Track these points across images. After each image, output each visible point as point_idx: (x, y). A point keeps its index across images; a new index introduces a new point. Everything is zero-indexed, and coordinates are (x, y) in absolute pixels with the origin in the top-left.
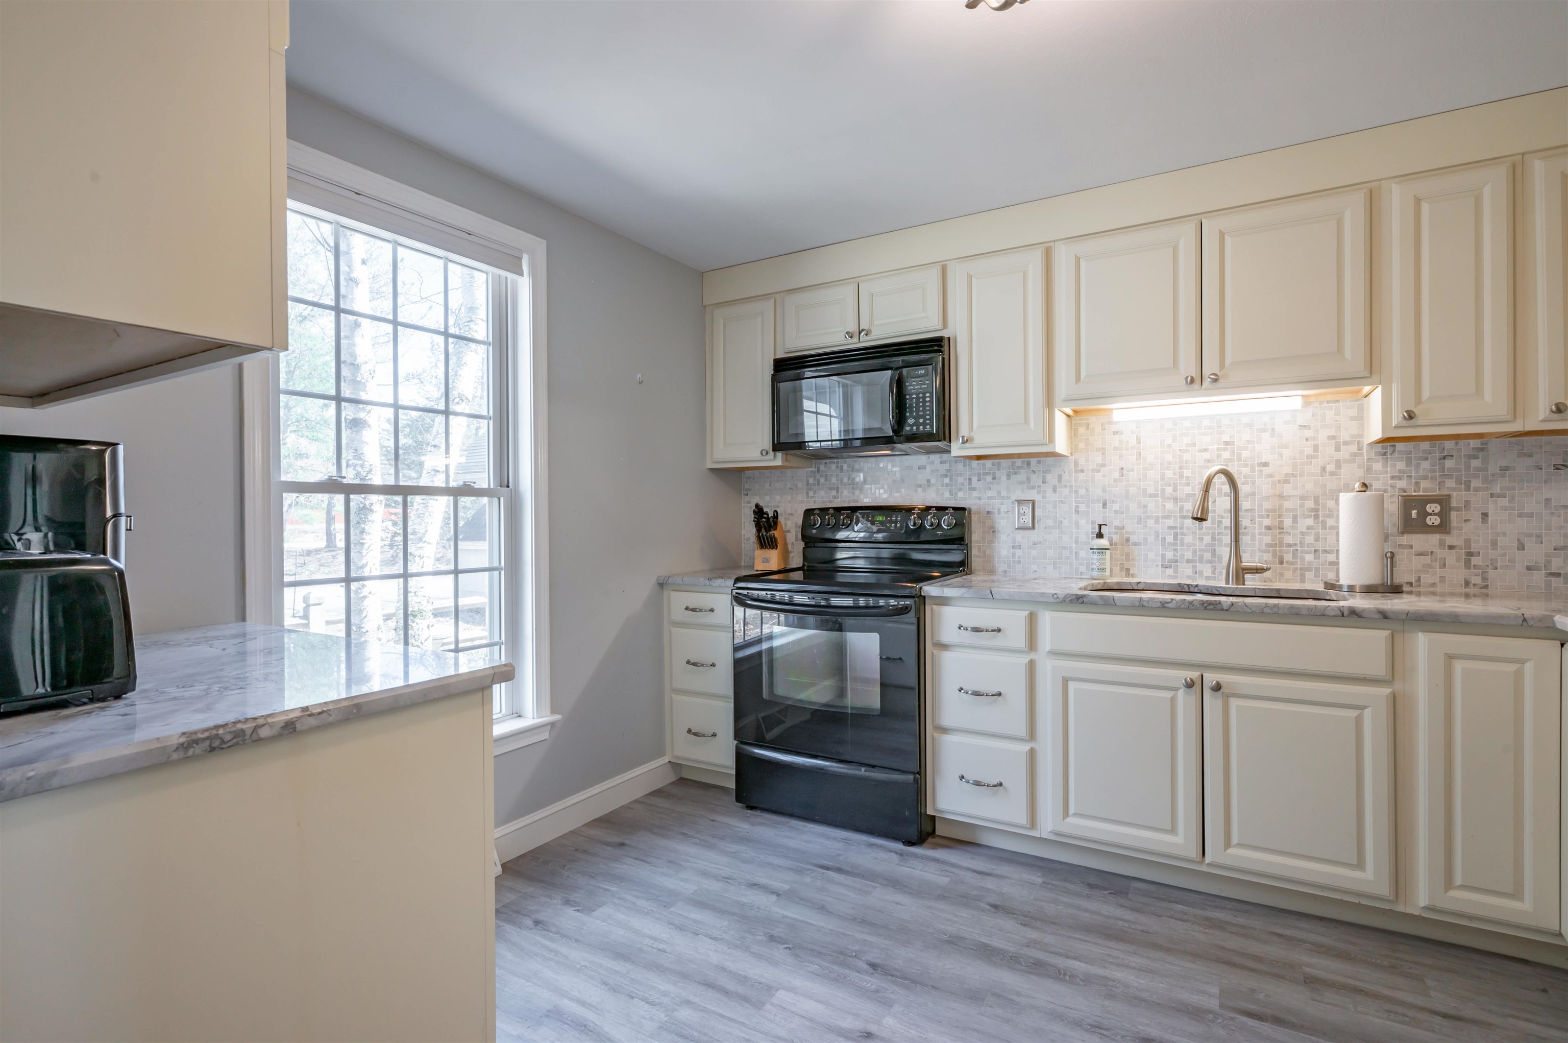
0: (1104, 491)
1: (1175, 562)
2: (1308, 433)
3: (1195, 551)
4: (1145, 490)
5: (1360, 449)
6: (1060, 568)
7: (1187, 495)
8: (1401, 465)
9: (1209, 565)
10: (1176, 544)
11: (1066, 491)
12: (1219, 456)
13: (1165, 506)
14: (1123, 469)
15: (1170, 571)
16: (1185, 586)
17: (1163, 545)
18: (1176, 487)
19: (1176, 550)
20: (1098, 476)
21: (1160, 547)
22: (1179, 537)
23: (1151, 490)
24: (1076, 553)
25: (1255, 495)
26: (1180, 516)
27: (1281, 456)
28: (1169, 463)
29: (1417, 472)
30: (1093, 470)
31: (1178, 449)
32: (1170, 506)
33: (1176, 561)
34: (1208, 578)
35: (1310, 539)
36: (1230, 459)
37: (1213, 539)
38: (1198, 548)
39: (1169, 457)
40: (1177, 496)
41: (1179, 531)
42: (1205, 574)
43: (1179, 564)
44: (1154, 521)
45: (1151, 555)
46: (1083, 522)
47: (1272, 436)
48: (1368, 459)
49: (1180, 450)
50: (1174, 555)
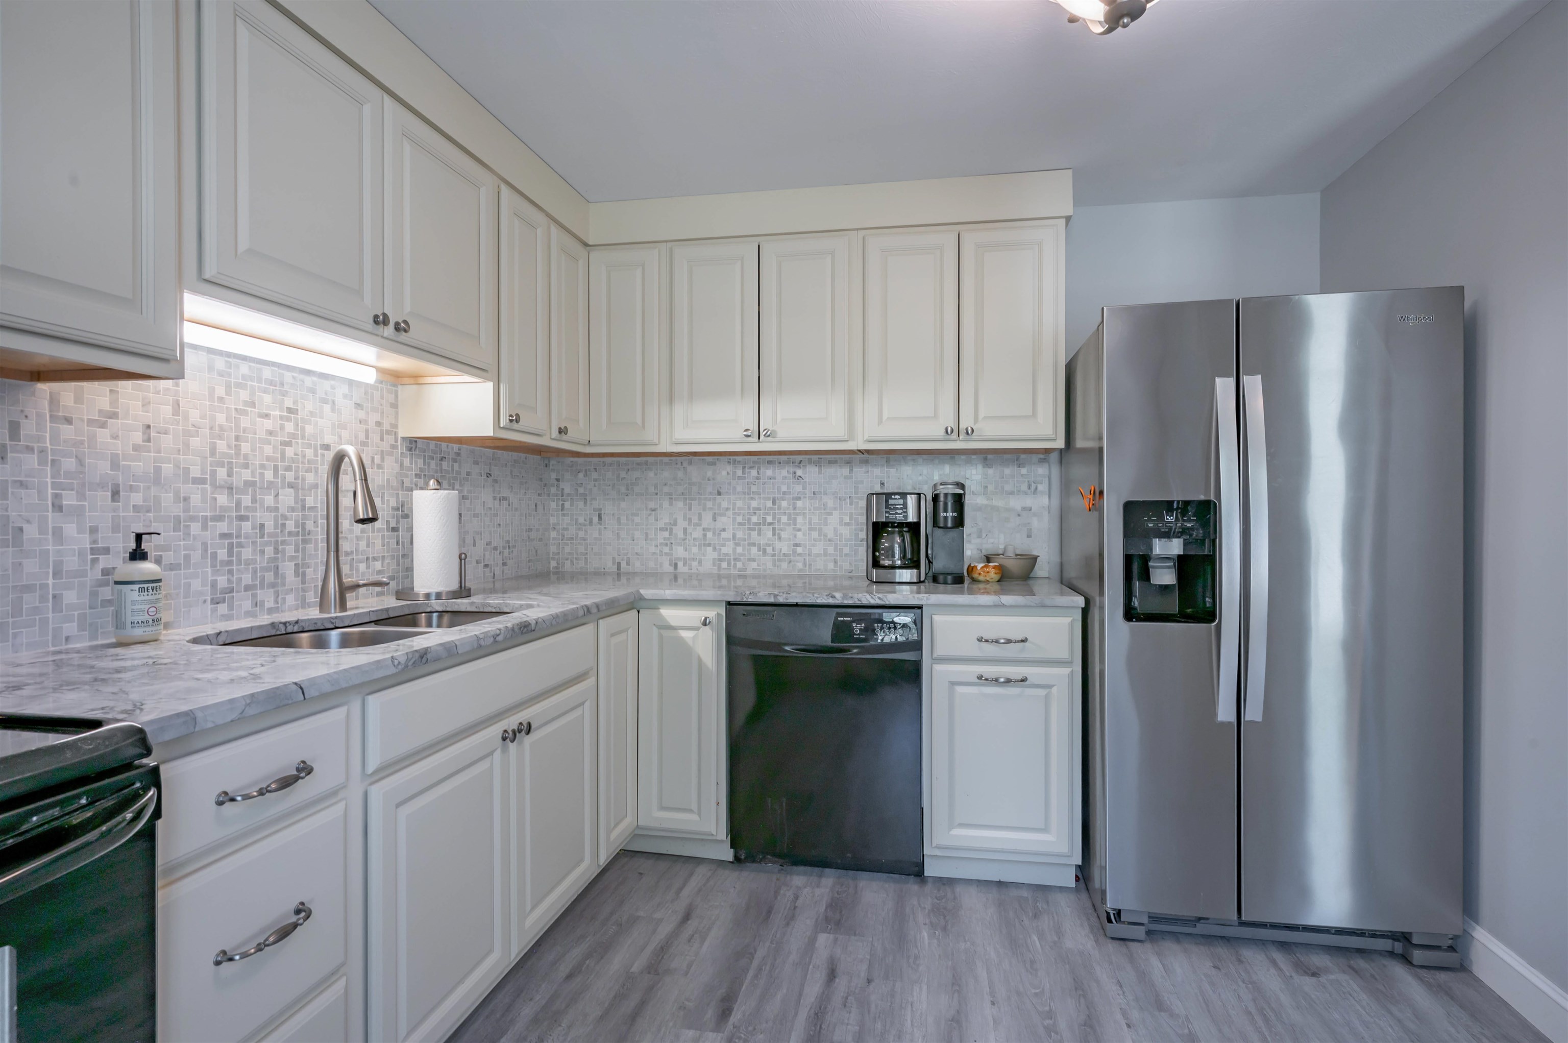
0: (115, 465)
1: (230, 592)
2: (361, 414)
3: (255, 571)
4: (187, 471)
5: (396, 441)
6: (15, 636)
7: (246, 482)
8: (420, 462)
9: (272, 590)
10: (230, 563)
11: (32, 461)
12: (282, 428)
13: (215, 499)
14: (149, 427)
15: (223, 608)
16: (281, 625)
17: (213, 566)
18: (232, 468)
19: (231, 572)
20: (103, 435)
21: (209, 570)
22: (235, 550)
23: (195, 472)
24: (54, 597)
25: (317, 488)
26: (237, 517)
27: (341, 439)
28: (221, 427)
29: (429, 472)
30: (91, 422)
31: (233, 407)
32: (222, 499)
33: (231, 591)
34: (270, 611)
36: (294, 434)
37: (276, 551)
38: (258, 566)
39: (221, 418)
40: (232, 484)
41: (235, 541)
42: (267, 605)
43: (235, 594)
44: (200, 524)
45: (196, 585)
46: (70, 529)
47: (333, 410)
48: (401, 453)
49: (236, 409)
50: (229, 580)
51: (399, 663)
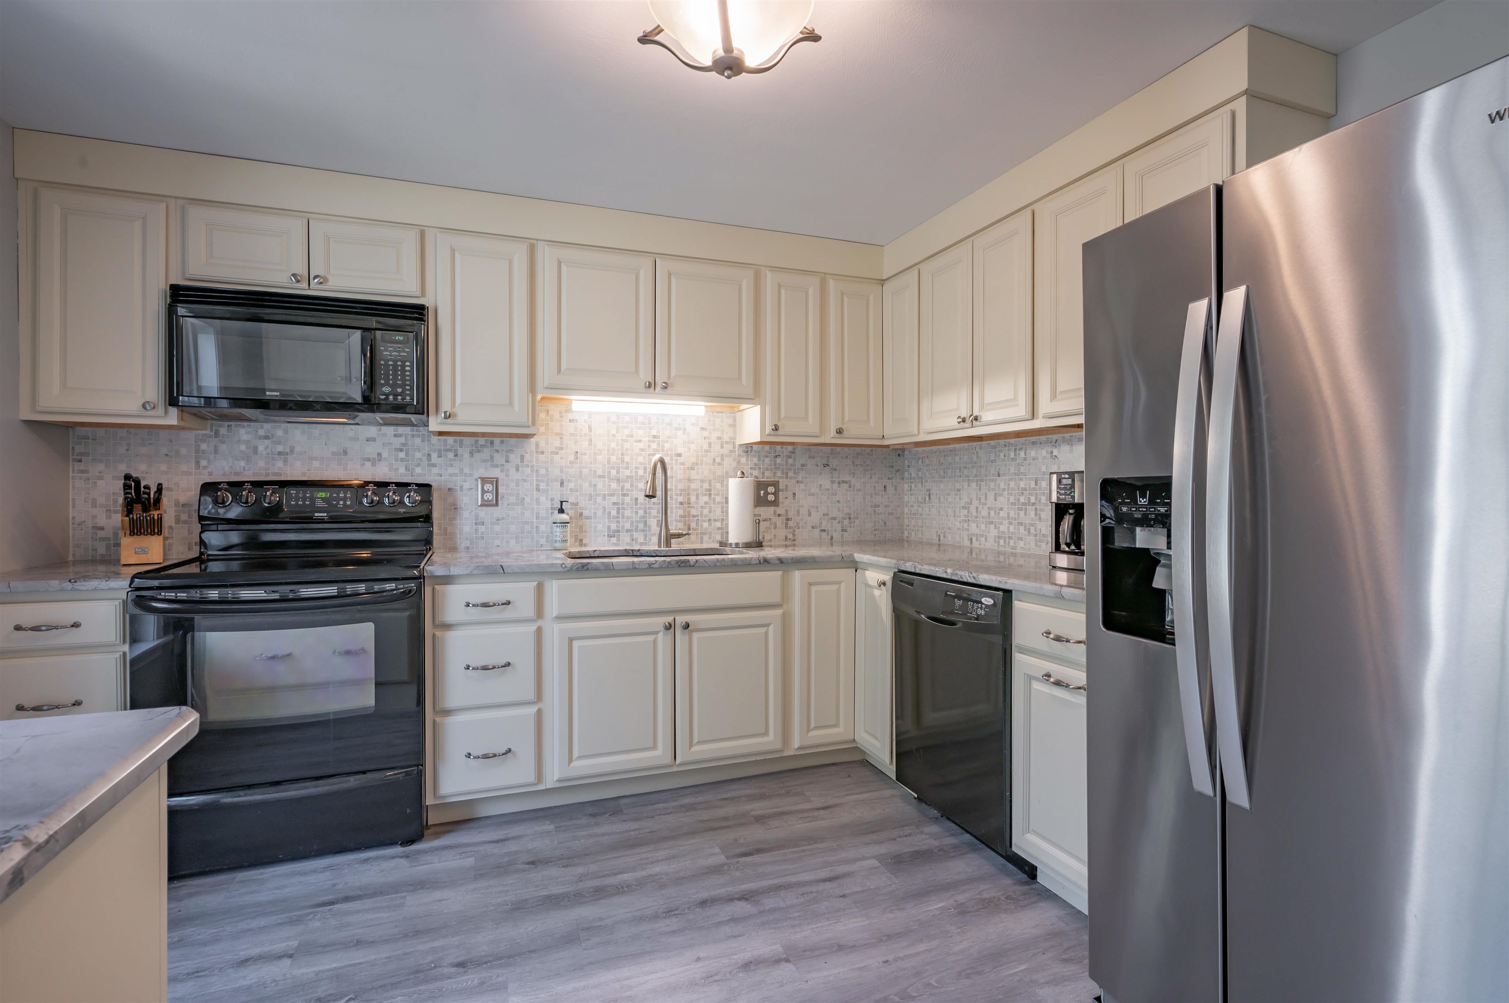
0: (561, 471)
1: (617, 532)
2: (706, 434)
3: (632, 523)
4: (595, 472)
5: (734, 447)
6: (522, 541)
7: (627, 477)
8: (755, 460)
9: (642, 534)
10: (618, 517)
11: (528, 471)
12: (649, 446)
13: (610, 485)
14: (577, 452)
15: (614, 540)
16: (630, 551)
17: (609, 518)
18: (619, 470)
19: (618, 522)
20: (557, 458)
21: (607, 520)
22: (621, 511)
23: (600, 472)
24: (536, 527)
25: (673, 478)
26: (622, 494)
27: (690, 450)
28: (613, 449)
29: (763, 465)
30: (552, 453)
31: (620, 439)
32: (614, 485)
33: (619, 531)
34: (641, 544)
35: (706, 511)
36: (657, 449)
37: (645, 512)
38: (634, 520)
39: (613, 445)
40: (619, 477)
41: (621, 506)
42: (639, 541)
43: (620, 533)
44: (602, 498)
45: (600, 527)
46: (543, 499)
47: (684, 434)
48: (738, 455)
49: (622, 440)
50: (617, 526)
51: (566, 567)
